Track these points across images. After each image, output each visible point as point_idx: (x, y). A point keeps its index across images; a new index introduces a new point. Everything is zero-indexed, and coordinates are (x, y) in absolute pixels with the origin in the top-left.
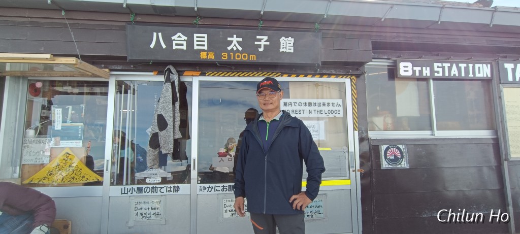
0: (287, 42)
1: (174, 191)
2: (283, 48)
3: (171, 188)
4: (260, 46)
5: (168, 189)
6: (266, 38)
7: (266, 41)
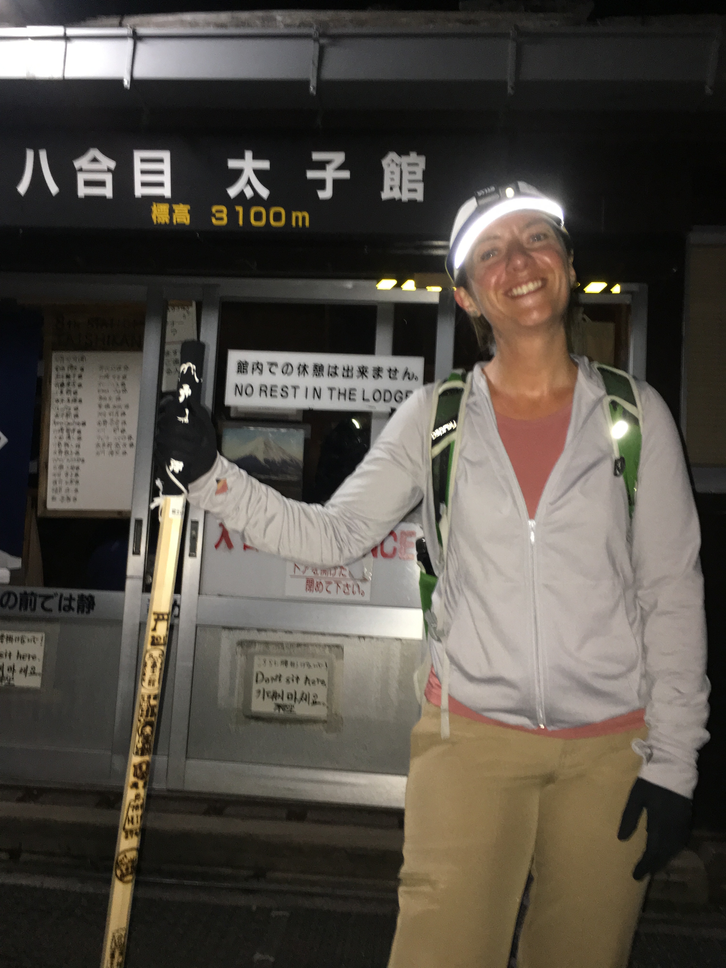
0: (406, 169)
1: (80, 609)
2: (391, 189)
3: (71, 599)
4: (321, 184)
5: (65, 603)
7: (341, 168)
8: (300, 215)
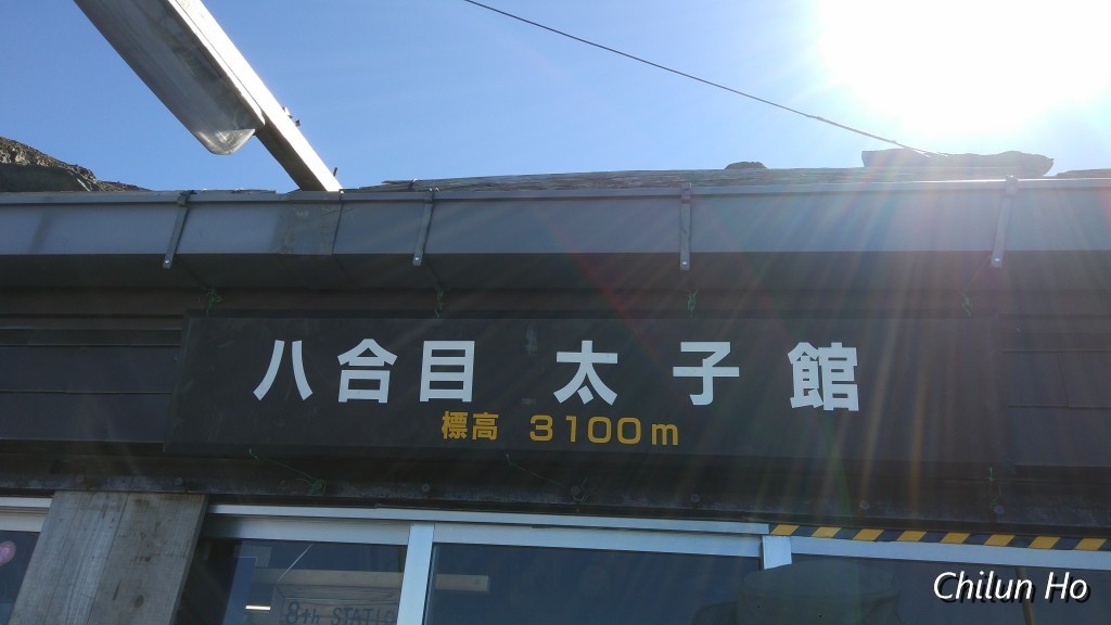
0: (824, 363)
2: (806, 392)
4: (696, 385)
6: (722, 349)
7: (721, 364)
8: (664, 428)
